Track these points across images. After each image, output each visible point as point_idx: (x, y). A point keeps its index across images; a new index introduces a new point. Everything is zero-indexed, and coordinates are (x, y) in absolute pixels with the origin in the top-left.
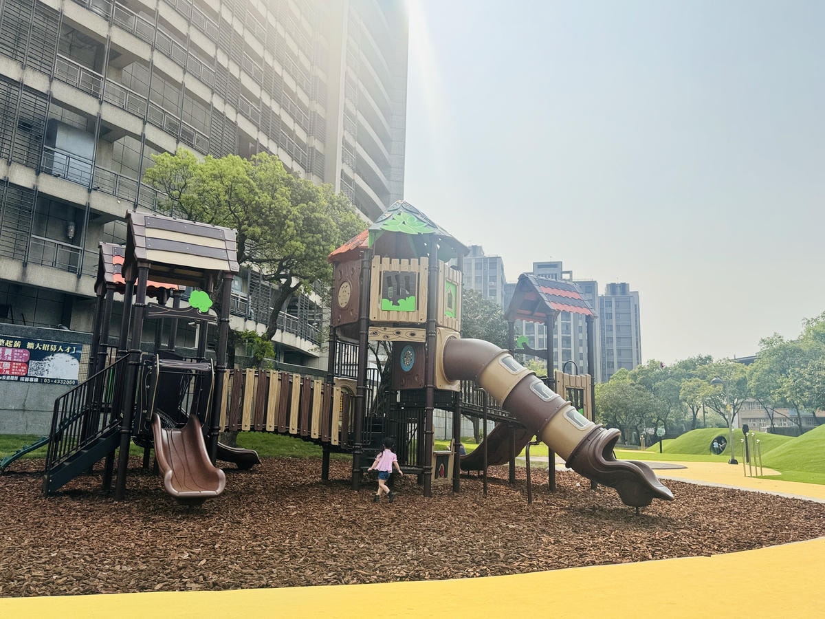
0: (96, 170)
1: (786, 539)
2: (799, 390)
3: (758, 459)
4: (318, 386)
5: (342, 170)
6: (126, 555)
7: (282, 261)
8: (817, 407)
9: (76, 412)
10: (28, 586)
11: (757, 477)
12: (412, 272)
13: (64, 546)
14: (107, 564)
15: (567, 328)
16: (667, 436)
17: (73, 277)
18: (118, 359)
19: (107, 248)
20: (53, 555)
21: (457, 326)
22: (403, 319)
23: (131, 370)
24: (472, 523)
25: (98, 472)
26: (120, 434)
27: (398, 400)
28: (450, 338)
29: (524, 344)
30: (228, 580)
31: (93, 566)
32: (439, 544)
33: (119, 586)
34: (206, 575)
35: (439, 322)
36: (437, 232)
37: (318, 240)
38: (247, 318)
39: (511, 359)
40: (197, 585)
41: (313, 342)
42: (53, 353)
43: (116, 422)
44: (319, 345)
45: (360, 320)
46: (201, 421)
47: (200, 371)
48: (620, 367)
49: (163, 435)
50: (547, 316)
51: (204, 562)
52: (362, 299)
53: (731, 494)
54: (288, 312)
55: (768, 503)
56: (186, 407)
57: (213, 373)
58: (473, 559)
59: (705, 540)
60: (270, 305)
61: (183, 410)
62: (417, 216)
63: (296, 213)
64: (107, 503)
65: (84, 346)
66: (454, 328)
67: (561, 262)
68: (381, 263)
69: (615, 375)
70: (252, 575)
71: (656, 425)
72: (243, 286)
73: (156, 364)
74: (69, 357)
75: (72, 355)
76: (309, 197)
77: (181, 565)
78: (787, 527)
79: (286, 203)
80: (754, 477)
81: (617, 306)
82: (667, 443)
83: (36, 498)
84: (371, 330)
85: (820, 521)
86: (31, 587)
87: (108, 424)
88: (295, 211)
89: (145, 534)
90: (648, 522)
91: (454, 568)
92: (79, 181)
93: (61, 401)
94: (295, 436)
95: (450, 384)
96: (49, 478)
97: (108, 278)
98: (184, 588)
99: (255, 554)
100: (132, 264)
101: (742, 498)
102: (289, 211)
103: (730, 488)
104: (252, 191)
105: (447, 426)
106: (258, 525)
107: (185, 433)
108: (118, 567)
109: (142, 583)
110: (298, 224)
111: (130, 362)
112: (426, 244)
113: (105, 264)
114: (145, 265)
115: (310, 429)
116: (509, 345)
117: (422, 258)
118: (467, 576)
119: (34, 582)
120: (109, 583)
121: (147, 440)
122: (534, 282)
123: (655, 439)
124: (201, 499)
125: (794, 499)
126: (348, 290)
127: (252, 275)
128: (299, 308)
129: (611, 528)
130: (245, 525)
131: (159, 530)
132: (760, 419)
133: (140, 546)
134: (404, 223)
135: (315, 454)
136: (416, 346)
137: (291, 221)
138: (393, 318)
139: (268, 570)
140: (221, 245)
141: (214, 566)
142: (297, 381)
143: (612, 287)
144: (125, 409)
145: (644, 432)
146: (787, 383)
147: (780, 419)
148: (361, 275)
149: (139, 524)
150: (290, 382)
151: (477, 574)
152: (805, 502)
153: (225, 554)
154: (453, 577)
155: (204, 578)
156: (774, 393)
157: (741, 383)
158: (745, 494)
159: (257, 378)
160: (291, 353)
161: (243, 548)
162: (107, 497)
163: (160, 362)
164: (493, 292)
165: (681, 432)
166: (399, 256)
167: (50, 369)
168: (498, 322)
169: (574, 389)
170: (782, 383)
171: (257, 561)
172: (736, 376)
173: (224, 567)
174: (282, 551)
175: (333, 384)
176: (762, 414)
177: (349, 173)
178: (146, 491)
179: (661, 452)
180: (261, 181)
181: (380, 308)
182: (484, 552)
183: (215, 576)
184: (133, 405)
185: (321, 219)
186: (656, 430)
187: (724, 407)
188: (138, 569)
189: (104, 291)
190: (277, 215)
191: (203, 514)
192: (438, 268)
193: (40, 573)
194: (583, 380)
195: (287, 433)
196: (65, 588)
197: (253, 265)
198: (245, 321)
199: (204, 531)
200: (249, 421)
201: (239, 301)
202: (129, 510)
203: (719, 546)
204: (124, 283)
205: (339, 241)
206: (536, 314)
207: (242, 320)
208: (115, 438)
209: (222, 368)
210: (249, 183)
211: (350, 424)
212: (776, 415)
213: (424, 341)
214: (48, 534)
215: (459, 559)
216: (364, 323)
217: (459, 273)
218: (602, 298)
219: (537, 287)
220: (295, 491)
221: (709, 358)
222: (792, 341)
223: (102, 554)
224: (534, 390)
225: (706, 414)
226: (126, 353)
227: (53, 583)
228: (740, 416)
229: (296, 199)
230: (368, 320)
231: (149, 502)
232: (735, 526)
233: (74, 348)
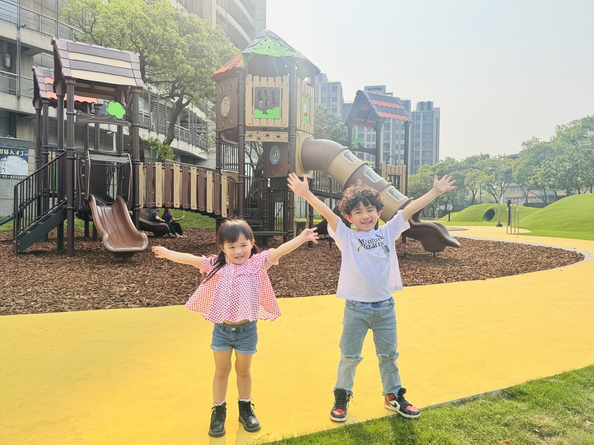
0: (22, 11)
1: (534, 270)
2: (547, 176)
3: (517, 223)
4: (209, 176)
5: (217, 10)
6: (81, 289)
7: (174, 83)
8: (558, 188)
9: (31, 197)
10: (13, 309)
11: (515, 234)
12: (276, 88)
13: (36, 285)
14: (68, 295)
15: (388, 137)
16: (453, 211)
17: (13, 98)
18: (58, 156)
19: (39, 71)
20: (28, 291)
21: (311, 130)
22: (271, 125)
23: (69, 162)
24: (323, 264)
25: (52, 239)
26: (66, 210)
27: (269, 186)
28: (305, 139)
29: (359, 144)
30: (157, 302)
31: (59, 296)
32: (301, 277)
33: (79, 307)
34: (141, 299)
35: (298, 127)
36: (295, 55)
37: (203, 63)
38: (150, 130)
39: (350, 153)
40: (136, 305)
41: (202, 148)
42: (7, 156)
43: (62, 202)
44: (206, 150)
45: (238, 126)
46: (126, 200)
47: (121, 163)
48: (424, 164)
49: (99, 211)
50: (377, 122)
51: (138, 291)
52: (239, 109)
53: (498, 244)
54: (181, 125)
55: (523, 249)
56: (113, 192)
57: (131, 166)
58: (325, 285)
59: (481, 272)
60: (167, 119)
61: (111, 195)
62: (280, 42)
63: (182, 42)
64: (62, 258)
65: (30, 150)
66: (308, 131)
67: (385, 86)
68: (253, 80)
69: (420, 169)
70: (174, 298)
71: (446, 203)
72: (145, 105)
73: (88, 158)
74: (20, 159)
75: (22, 157)
76: (193, 29)
77: (122, 294)
78: (535, 263)
79: (175, 34)
80: (513, 234)
81: (424, 119)
82: (453, 215)
83: (9, 256)
84: (247, 133)
85: (557, 259)
86: (17, 310)
87: (56, 203)
88: (182, 40)
89: (93, 276)
90: (442, 262)
91: (312, 290)
92: (9, 20)
93: (19, 186)
94: (196, 211)
95: (306, 173)
96: (17, 243)
97: (43, 94)
98: (126, 306)
99: (174, 286)
100: (60, 81)
101: (505, 247)
102: (178, 41)
103: (497, 241)
104: (148, 25)
105: (302, 208)
106: (174, 269)
107: (115, 209)
108: (77, 297)
109: (96, 305)
110: (185, 51)
111: (68, 157)
112: (286, 66)
113: (39, 84)
114: (71, 82)
115: (206, 206)
116: (348, 144)
117: (284, 76)
118: (322, 295)
119: (18, 307)
120: (72, 306)
121: (87, 215)
122: (368, 97)
123: (445, 212)
124: (131, 253)
125: (539, 247)
126: (228, 102)
127: (151, 96)
128: (189, 122)
129: (416, 266)
130: (165, 270)
131: (103, 274)
132: (518, 198)
133: (91, 284)
134: (269, 47)
135: (209, 227)
136: (281, 145)
137: (179, 49)
138: (264, 124)
139: (185, 295)
140: (128, 65)
141: (145, 294)
142: (194, 172)
143: (421, 104)
144: (68, 194)
145: (438, 209)
146: (539, 171)
147: (532, 198)
148: (238, 91)
149: (88, 271)
150: (189, 173)
151: (329, 293)
152: (547, 248)
153: (153, 287)
154: (312, 295)
155: (140, 301)
156: (530, 179)
157: (508, 173)
158: (507, 244)
159: (164, 170)
160: (186, 156)
161: (165, 283)
162: (62, 254)
163: (90, 156)
164: (335, 110)
165: (463, 208)
166: (267, 75)
167: (6, 168)
168: (339, 130)
169: (394, 176)
170: (536, 171)
171: (177, 290)
172: (505, 168)
173: (154, 294)
174: (193, 284)
175: (221, 175)
176: (519, 194)
177: (223, 12)
178: (90, 251)
179: (449, 221)
180: (155, 17)
181: (253, 117)
182: (332, 281)
183: (148, 300)
184: (73, 191)
185: (204, 46)
186: (446, 207)
187: (494, 190)
188: (92, 297)
189: (41, 105)
190: (169, 45)
191: (133, 264)
192: (297, 85)
193: (22, 301)
194: (400, 169)
195: (189, 209)
196: (41, 309)
197: (152, 87)
198: (149, 132)
199: (135, 274)
200: (161, 200)
201: (143, 116)
202: (79, 263)
203: (491, 274)
204: (56, 98)
205: (218, 64)
206: (368, 121)
207: (147, 131)
208: (63, 213)
209: (137, 162)
210: (145, 18)
211: (234, 203)
212: (530, 195)
213: (287, 141)
214: (23, 278)
215: (315, 285)
216: (241, 128)
217: (312, 89)
218: (413, 113)
219: (369, 100)
220: (198, 248)
221: (488, 156)
222: (545, 143)
223: (64, 289)
224: (366, 175)
225: (482, 195)
226: (63, 151)
227: (32, 307)
228: (505, 196)
229: (183, 31)
230: (244, 125)
231: (93, 257)
232: (501, 263)
233: (22, 152)
